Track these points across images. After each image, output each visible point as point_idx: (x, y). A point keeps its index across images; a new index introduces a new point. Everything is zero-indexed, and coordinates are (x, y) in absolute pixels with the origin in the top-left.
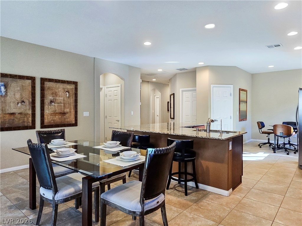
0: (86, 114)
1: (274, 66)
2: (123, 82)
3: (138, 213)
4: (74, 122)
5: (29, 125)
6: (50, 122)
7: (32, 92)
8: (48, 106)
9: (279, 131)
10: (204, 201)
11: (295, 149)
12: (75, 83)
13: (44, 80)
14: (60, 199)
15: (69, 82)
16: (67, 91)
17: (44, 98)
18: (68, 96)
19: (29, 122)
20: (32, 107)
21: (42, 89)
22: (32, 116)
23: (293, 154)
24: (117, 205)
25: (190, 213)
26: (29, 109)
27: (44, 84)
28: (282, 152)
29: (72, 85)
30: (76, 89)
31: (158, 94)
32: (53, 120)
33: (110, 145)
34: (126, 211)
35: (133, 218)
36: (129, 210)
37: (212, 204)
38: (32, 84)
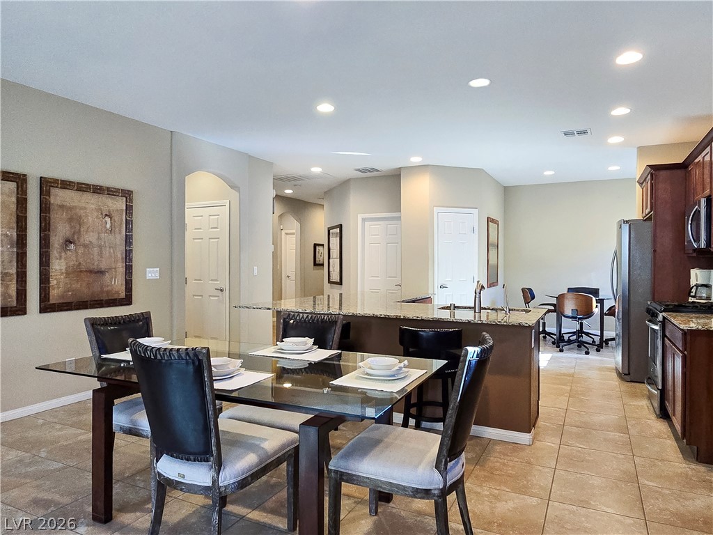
0: (153, 273)
1: (553, 173)
2: (235, 194)
3: (436, 492)
4: (123, 295)
5: (9, 305)
6: (63, 296)
7: (17, 215)
8: (61, 253)
9: (569, 307)
10: (492, 458)
11: (594, 341)
12: (127, 195)
13: (51, 182)
14: (232, 481)
15: (111, 192)
16: (106, 215)
17: (49, 230)
18: (108, 226)
19: (10, 296)
20: (18, 253)
21: (45, 208)
22: (17, 281)
23: (595, 352)
24: (381, 481)
25: (481, 486)
26: (11, 262)
27: (49, 194)
28: (572, 349)
29: (119, 199)
30: (129, 209)
31: (293, 225)
32: (73, 291)
33: (295, 348)
34: (406, 491)
35: (370, 511)
36: (413, 488)
37: (511, 464)
38: (18, 193)
